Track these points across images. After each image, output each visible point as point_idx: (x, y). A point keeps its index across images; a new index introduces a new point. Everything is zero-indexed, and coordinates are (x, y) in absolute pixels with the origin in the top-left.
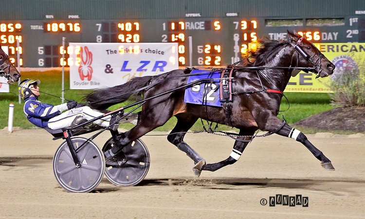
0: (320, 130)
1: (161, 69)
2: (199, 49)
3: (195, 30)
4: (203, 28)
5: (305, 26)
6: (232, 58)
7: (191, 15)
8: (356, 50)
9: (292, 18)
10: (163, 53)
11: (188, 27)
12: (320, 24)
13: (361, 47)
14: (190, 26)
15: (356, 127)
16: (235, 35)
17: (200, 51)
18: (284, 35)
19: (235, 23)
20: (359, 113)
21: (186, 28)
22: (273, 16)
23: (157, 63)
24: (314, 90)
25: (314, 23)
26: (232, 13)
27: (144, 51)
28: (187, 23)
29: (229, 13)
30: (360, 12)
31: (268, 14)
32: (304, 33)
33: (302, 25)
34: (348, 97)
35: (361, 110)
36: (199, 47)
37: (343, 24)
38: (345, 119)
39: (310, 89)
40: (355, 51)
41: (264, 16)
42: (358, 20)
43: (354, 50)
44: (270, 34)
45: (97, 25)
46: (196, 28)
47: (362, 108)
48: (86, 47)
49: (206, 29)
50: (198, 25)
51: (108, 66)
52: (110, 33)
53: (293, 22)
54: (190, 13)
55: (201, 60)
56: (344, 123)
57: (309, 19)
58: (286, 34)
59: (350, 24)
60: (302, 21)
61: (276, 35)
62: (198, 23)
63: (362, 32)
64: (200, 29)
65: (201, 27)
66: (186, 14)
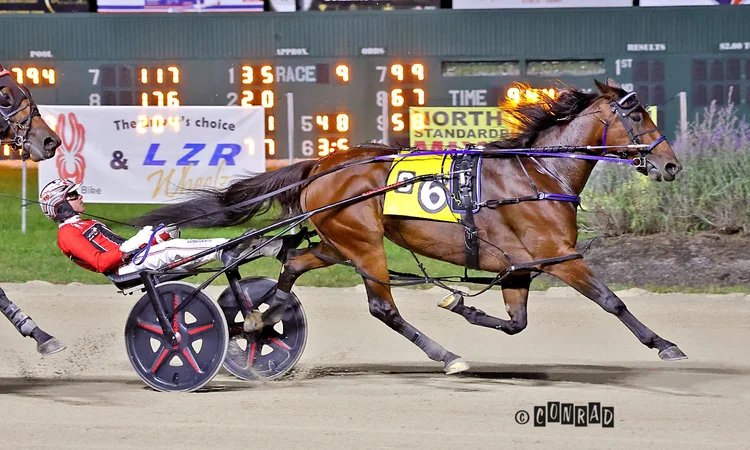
0: (557, 283)
1: (229, 160)
2: (304, 123)
3: (296, 82)
4: (314, 80)
5: (523, 75)
7: (288, 51)
9: (497, 59)
10: (232, 127)
11: (281, 77)
12: (557, 71)
14: (286, 74)
15: (629, 277)
16: (379, 93)
17: (307, 127)
19: (378, 68)
20: (637, 248)
21: (278, 80)
22: (459, 53)
23: (220, 147)
25: (542, 68)
26: (373, 47)
27: (192, 123)
28: (278, 68)
29: (368, 47)
30: (636, 46)
31: (447, 51)
32: (523, 91)
33: (517, 72)
34: (614, 216)
35: (639, 243)
36: (304, 118)
37: (602, 71)
38: (607, 259)
41: (439, 54)
42: (633, 62)
44: (451, 92)
45: (91, 71)
46: (299, 80)
47: (641, 238)
48: (72, 115)
49: (318, 81)
50: (301, 74)
51: (118, 155)
52: (117, 89)
53: (500, 67)
54: (285, 48)
55: (308, 145)
56: (605, 268)
57: (532, 61)
58: (484, 91)
59: (615, 72)
60: (518, 66)
61: (464, 93)
62: (302, 68)
63: (641, 88)
64: (307, 80)
65: (308, 77)
66: (278, 50)
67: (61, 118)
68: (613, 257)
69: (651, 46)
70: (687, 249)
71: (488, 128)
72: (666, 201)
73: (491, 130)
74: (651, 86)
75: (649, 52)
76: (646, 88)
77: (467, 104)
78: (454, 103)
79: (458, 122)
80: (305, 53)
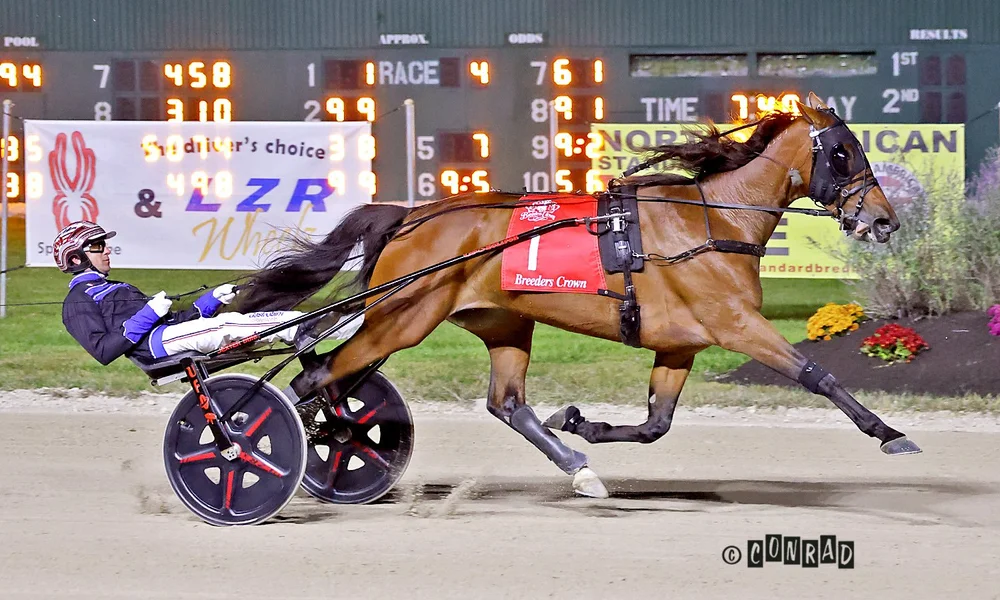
1: (318, 203)
2: (421, 147)
3: (410, 84)
4: (436, 81)
5: (753, 76)
6: (527, 176)
7: (397, 38)
8: (923, 147)
9: (714, 52)
10: (320, 154)
11: (387, 77)
12: (804, 69)
13: (938, 137)
14: (394, 73)
16: (535, 102)
17: (426, 153)
18: (689, 105)
19: (534, 64)
21: (382, 82)
22: (656, 43)
23: (303, 185)
24: (793, 269)
25: (782, 66)
26: (526, 33)
27: (261, 147)
28: (382, 64)
29: (518, 33)
30: (923, 32)
31: (639, 39)
32: (752, 99)
33: (744, 71)
34: (903, 289)
36: (421, 139)
37: (872, 70)
39: (783, 268)
40: (919, 150)
41: (626, 43)
42: (918, 58)
43: (916, 147)
44: (644, 100)
45: (97, 67)
46: (412, 80)
48: (77, 134)
49: (443, 84)
50: (417, 72)
51: (147, 196)
52: (137, 95)
53: (719, 63)
54: (393, 33)
55: (426, 180)
57: (764, 54)
58: (695, 100)
59: (892, 70)
60: (744, 62)
61: (664, 103)
62: (419, 64)
63: (931, 95)
64: (426, 82)
65: (427, 77)
66: (382, 37)
67: (61, 140)
69: (946, 32)
72: (981, 266)
74: (946, 92)
75: (942, 42)
76: (938, 96)
77: (668, 119)
78: (649, 117)
80: (423, 41)
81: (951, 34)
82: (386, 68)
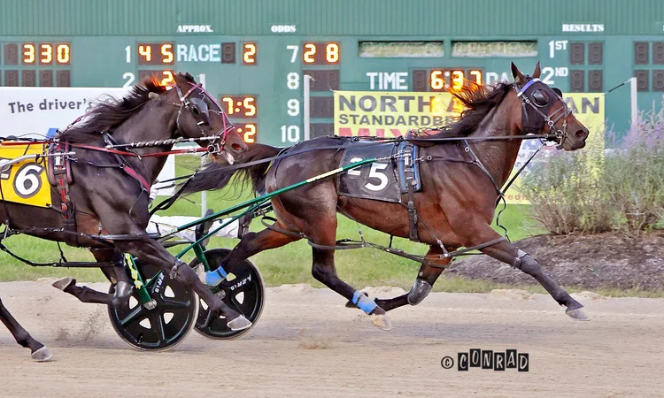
0: (499, 285)
3: (199, 61)
4: (218, 59)
5: (448, 57)
6: (283, 128)
7: (190, 28)
8: (575, 109)
9: (420, 39)
11: (182, 56)
12: (484, 52)
13: (585, 103)
14: (188, 53)
15: (578, 279)
16: (290, 75)
18: (401, 78)
19: (289, 47)
20: (586, 247)
21: (179, 59)
22: (378, 33)
25: (469, 49)
28: (179, 47)
30: (572, 26)
31: (365, 30)
32: (448, 74)
33: (441, 54)
35: (589, 242)
37: (534, 53)
38: (553, 260)
41: (356, 33)
42: (568, 45)
44: (368, 74)
46: (202, 59)
47: (591, 237)
49: (223, 61)
50: (205, 53)
52: (2, 68)
53: (422, 47)
54: (188, 23)
56: (551, 270)
57: (457, 41)
58: (406, 74)
59: (549, 53)
60: (442, 47)
61: (383, 75)
62: (206, 47)
63: (576, 72)
64: (211, 60)
65: (211, 56)
66: (180, 27)
68: (561, 257)
69: (588, 26)
70: (641, 249)
71: (419, 115)
73: (423, 117)
74: (587, 67)
75: (586, 34)
76: (582, 72)
77: (386, 88)
78: (372, 87)
79: (387, 107)
81: (592, 28)
82: (182, 50)
